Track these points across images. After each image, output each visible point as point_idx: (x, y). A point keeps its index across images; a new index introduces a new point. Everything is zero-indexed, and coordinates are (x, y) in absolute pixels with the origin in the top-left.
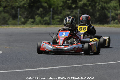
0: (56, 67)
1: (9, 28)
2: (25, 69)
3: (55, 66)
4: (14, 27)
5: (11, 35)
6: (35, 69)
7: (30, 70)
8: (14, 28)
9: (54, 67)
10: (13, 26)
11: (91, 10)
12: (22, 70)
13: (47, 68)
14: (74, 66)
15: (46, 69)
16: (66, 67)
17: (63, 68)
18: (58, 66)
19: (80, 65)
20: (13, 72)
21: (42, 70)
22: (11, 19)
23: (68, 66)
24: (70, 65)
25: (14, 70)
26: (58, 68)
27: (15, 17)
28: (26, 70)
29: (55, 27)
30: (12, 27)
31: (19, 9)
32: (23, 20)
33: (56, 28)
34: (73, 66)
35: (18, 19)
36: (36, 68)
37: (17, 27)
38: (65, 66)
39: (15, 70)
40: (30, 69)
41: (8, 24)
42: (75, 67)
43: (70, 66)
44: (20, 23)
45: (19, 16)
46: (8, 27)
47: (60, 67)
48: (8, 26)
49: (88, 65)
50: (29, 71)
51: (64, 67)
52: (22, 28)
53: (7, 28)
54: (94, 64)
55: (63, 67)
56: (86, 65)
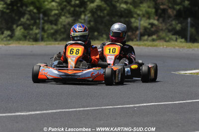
0: (48, 112)
3: (46, 110)
6: (13, 114)
7: (4, 115)
9: (44, 110)
13: (33, 113)
14: (78, 109)
15: (31, 115)
16: (65, 111)
18: (50, 109)
21: (24, 115)
23: (67, 110)
26: (51, 113)
29: (47, 45)
33: (48, 46)
34: (76, 109)
36: (15, 113)
38: (63, 110)
40: (5, 113)
43: (71, 110)
47: (54, 111)
49: (102, 109)
51: (61, 112)
55: (59, 111)
56: (98, 108)
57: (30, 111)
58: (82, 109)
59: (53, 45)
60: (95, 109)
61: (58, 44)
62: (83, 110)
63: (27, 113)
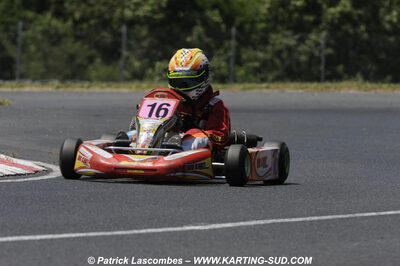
0: (248, 223)
1: (91, 90)
2: (145, 228)
3: (244, 220)
4: (108, 86)
5: (97, 116)
6: (179, 229)
7: (160, 230)
8: (108, 90)
9: (240, 221)
10: (104, 85)
11: (365, 36)
12: (136, 232)
13: (218, 226)
14: (308, 219)
16: (282, 223)
17: (269, 224)
18: (253, 219)
19: (329, 217)
20: (104, 236)
21: (200, 231)
22: (98, 60)
23: (287, 220)
24: (295, 217)
25: (107, 231)
26: (255, 226)
27: (111, 54)
28: (149, 230)
29: (244, 89)
30: (102, 87)
31: (124, 29)
32: (137, 64)
33: (248, 92)
34: (304, 219)
35: (121, 63)
36: (182, 226)
37: (117, 87)
38: (279, 221)
39: (110, 231)
40: (161, 227)
41: (89, 79)
42: (311, 222)
43: (294, 220)
44: (126, 74)
45: (125, 53)
46: (89, 87)
47: (262, 222)
48: (86, 84)
49: (356, 218)
50: (159, 233)
51: (274, 223)
52: (133, 90)
53: (85, 90)
54: (374, 214)
55: (270, 221)
57: (211, 222)
58: (316, 218)
59: (256, 91)
60: (342, 219)
61: (267, 88)
62: (319, 221)
63: (207, 227)
